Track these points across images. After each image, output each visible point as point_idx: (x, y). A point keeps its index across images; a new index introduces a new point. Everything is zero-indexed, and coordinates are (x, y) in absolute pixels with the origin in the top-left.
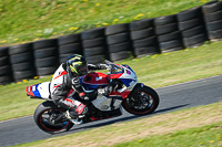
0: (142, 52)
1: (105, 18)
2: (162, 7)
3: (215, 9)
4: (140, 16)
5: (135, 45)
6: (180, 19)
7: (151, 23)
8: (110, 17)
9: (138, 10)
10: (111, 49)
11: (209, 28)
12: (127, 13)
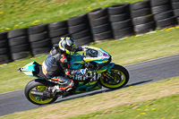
0: (39, 52)
1: (8, 24)
2: (55, 14)
3: (98, 16)
4: (36, 22)
5: (33, 46)
6: (70, 24)
7: (46, 28)
8: (12, 23)
9: (35, 17)
10: (13, 50)
11: (94, 31)
12: (26, 20)
